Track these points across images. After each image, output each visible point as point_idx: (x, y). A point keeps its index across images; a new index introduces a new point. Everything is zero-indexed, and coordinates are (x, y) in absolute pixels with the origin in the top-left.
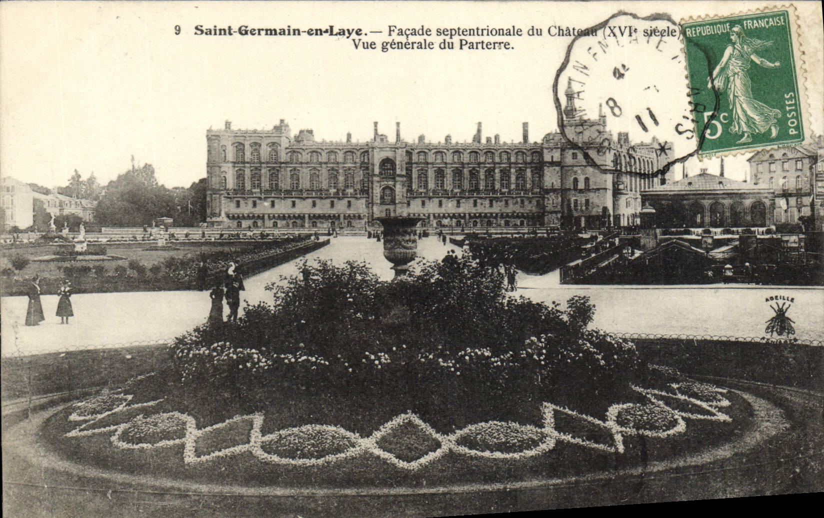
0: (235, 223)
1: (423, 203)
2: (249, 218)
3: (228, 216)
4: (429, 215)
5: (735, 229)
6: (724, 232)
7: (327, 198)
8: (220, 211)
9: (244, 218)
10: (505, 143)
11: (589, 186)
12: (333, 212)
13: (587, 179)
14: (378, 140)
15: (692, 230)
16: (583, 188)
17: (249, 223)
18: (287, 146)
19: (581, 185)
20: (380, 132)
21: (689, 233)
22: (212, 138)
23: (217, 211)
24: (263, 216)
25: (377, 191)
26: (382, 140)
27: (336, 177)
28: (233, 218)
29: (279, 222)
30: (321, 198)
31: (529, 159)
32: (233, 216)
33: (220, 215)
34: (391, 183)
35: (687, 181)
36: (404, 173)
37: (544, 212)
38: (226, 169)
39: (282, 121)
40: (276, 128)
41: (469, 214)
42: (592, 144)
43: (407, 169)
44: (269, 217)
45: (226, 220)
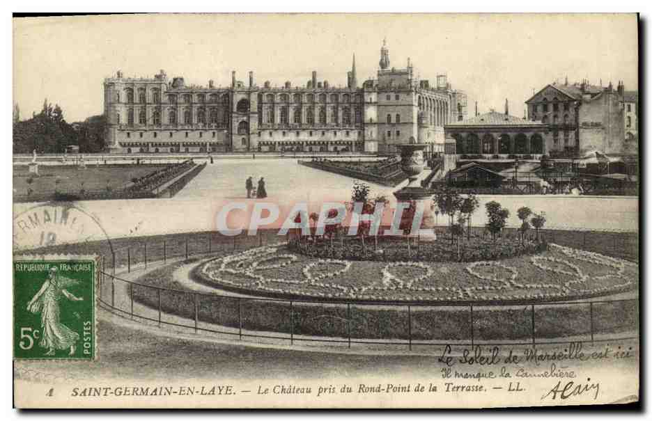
0: (126, 149)
1: (271, 134)
2: (137, 146)
3: (120, 144)
4: (275, 143)
5: (519, 155)
6: (509, 158)
7: (196, 130)
8: (115, 140)
9: (133, 146)
10: (334, 88)
11: (399, 121)
12: (202, 140)
13: (398, 116)
14: (236, 85)
15: (484, 155)
16: (395, 122)
17: (138, 149)
18: (165, 90)
19: (393, 120)
20: (237, 79)
21: (482, 157)
22: (109, 86)
23: (112, 141)
24: (148, 145)
25: (236, 125)
26: (239, 85)
27: (204, 114)
28: (125, 146)
29: (159, 148)
30: (192, 130)
31: (352, 100)
32: (125, 144)
33: (114, 143)
34: (245, 118)
35: (479, 118)
36: (256, 110)
37: (364, 140)
38: (119, 109)
39: (162, 71)
40: (158, 77)
41: (307, 142)
42: (402, 88)
43: (258, 108)
44: (152, 145)
45: (119, 147)
